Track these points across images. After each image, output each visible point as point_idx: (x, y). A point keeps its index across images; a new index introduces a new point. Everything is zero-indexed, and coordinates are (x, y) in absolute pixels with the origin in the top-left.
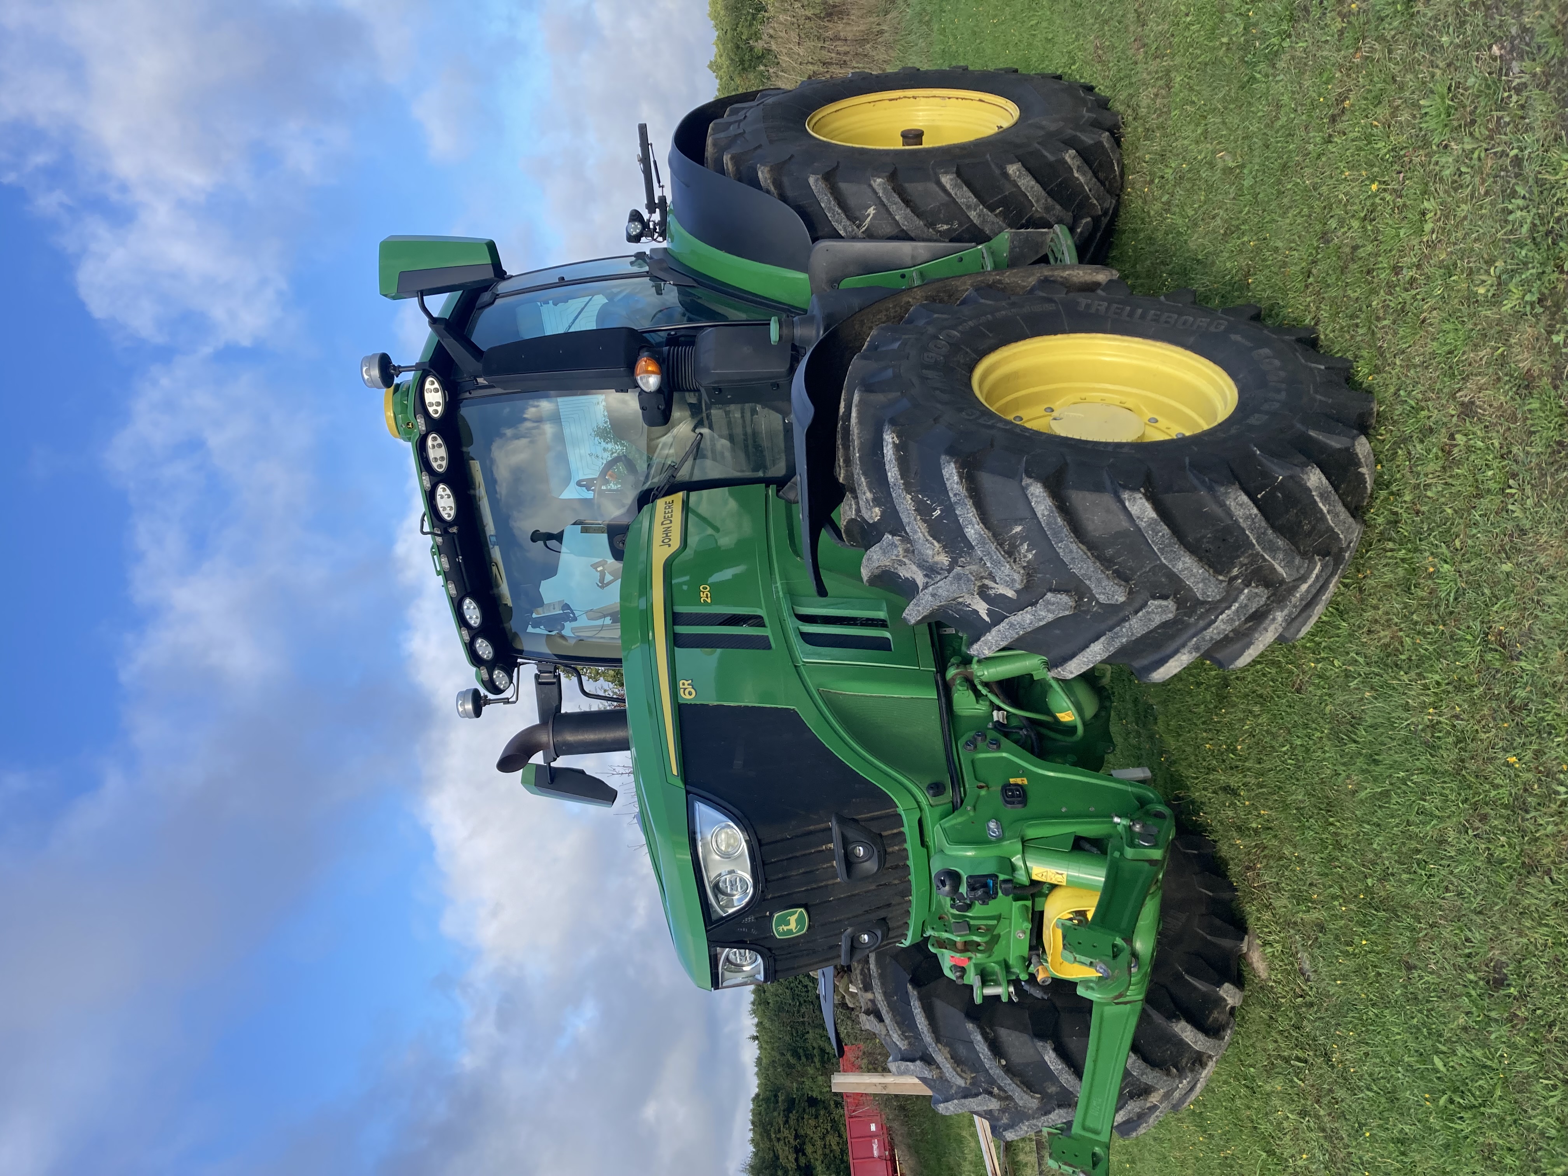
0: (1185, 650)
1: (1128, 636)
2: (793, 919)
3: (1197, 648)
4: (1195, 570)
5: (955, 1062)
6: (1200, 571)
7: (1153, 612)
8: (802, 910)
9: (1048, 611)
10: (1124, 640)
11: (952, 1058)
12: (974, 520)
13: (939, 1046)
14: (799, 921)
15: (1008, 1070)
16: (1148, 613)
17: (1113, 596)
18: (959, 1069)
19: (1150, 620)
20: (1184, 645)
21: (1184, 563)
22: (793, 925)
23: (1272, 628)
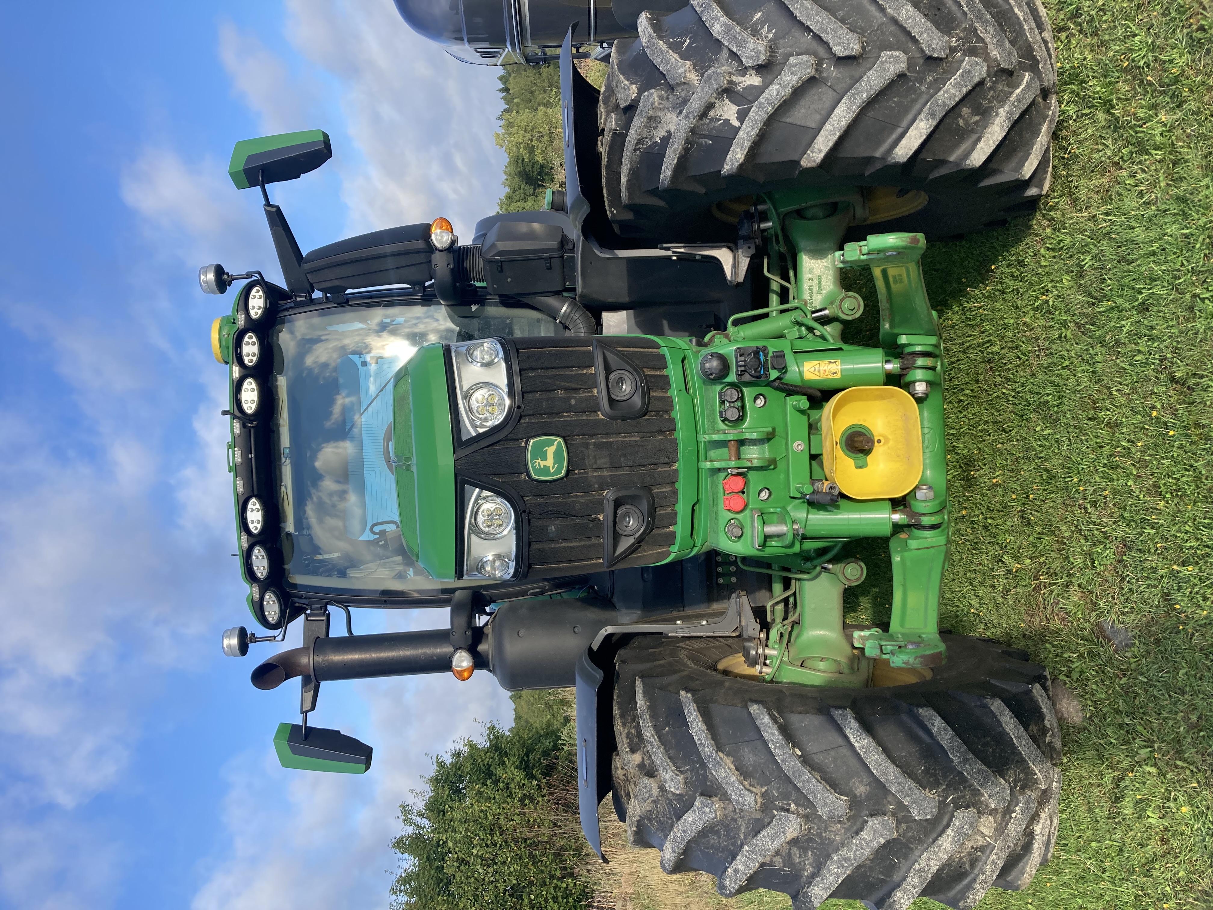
0: (922, 116)
1: (867, 91)
2: (551, 451)
3: (932, 115)
4: (918, 19)
5: (741, 774)
6: (923, 21)
7: (886, 61)
8: (559, 440)
9: (792, 74)
10: (864, 96)
11: (737, 770)
12: (719, 14)
13: (721, 754)
14: (557, 455)
15: (805, 760)
16: (882, 63)
17: (849, 44)
18: (746, 783)
19: (885, 70)
20: (919, 113)
21: (907, 11)
22: (550, 462)
23: (998, 120)
